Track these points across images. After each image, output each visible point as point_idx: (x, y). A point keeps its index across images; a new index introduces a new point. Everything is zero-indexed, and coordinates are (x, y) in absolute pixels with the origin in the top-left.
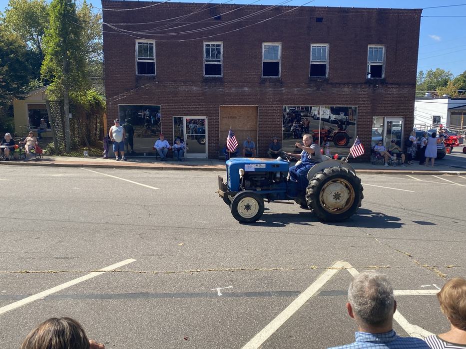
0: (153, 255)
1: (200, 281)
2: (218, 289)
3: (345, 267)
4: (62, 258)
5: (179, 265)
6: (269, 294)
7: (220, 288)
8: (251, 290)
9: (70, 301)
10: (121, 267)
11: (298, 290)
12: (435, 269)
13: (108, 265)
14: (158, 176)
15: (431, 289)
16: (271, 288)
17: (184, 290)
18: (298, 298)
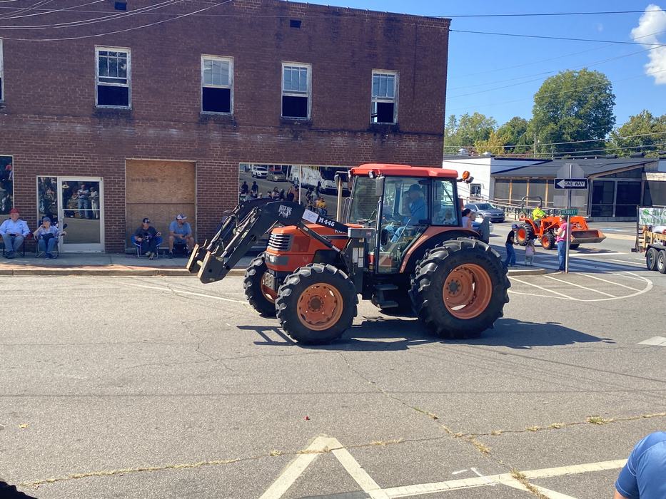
3: (330, 448)
12: (474, 440)
15: (467, 477)
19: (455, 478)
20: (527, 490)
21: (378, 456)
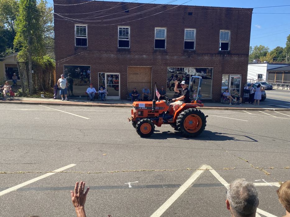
0: (87, 161)
1: (118, 178)
2: (129, 183)
3: (208, 169)
4: (28, 164)
5: (104, 168)
6: (161, 186)
8: (150, 184)
9: (34, 192)
10: (67, 169)
11: (180, 184)
13: (58, 168)
14: (89, 110)
15: (261, 182)
16: (163, 182)
17: (107, 184)
18: (180, 189)
19: (256, 182)
21: (226, 173)
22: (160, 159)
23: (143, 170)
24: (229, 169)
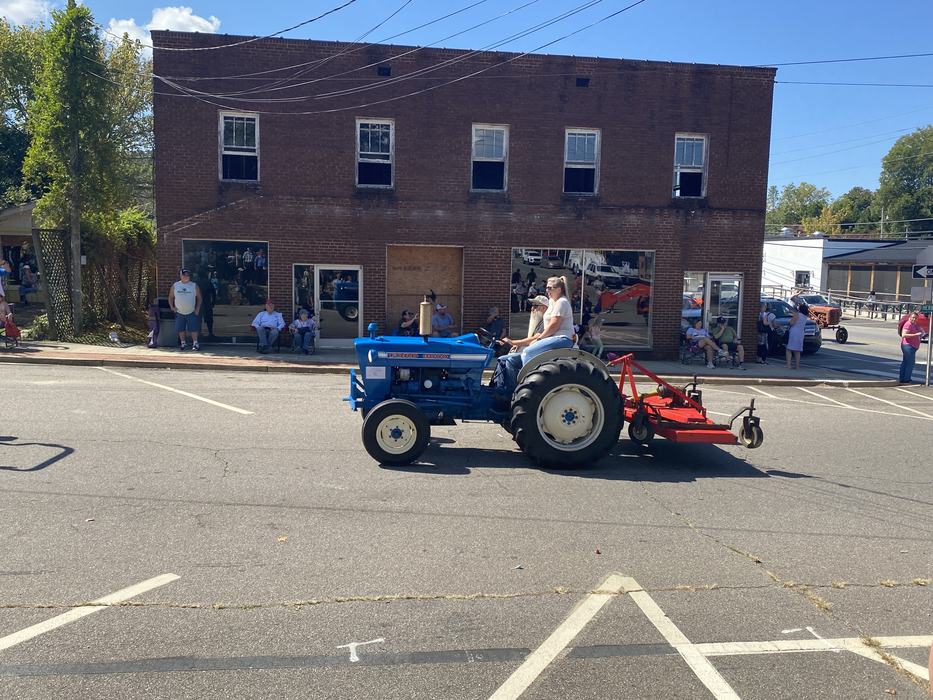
0: (219, 565)
1: (315, 627)
2: (352, 646)
3: (626, 590)
4: (15, 573)
5: (271, 589)
6: (460, 656)
7: (357, 644)
8: (424, 648)
10: (145, 594)
11: (527, 646)
12: (809, 592)
13: (115, 589)
14: (255, 385)
15: (802, 638)
16: (468, 641)
17: (276, 650)
18: (523, 666)
19: (786, 638)
20: (883, 661)
21: (686, 603)
22: (468, 555)
23: (405, 596)
24: (696, 590)
